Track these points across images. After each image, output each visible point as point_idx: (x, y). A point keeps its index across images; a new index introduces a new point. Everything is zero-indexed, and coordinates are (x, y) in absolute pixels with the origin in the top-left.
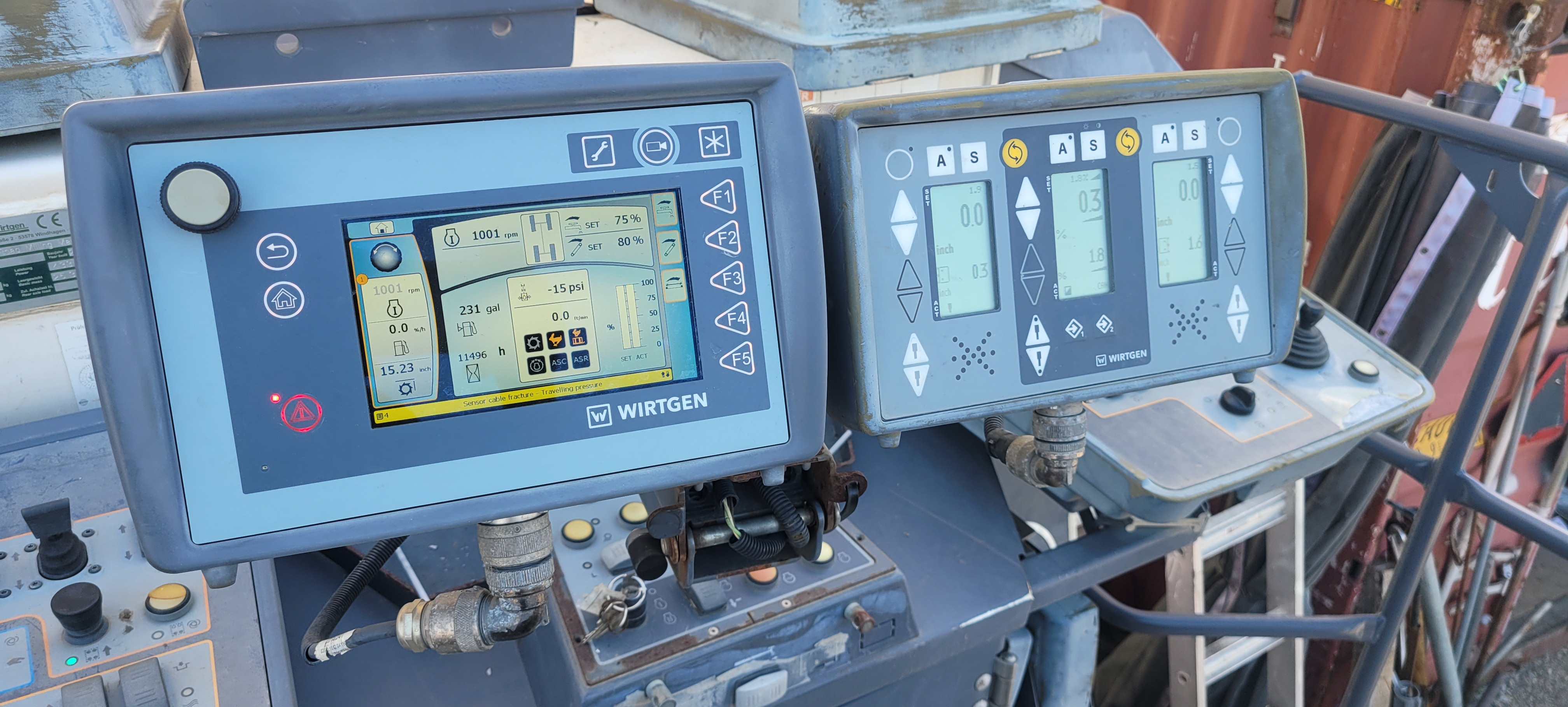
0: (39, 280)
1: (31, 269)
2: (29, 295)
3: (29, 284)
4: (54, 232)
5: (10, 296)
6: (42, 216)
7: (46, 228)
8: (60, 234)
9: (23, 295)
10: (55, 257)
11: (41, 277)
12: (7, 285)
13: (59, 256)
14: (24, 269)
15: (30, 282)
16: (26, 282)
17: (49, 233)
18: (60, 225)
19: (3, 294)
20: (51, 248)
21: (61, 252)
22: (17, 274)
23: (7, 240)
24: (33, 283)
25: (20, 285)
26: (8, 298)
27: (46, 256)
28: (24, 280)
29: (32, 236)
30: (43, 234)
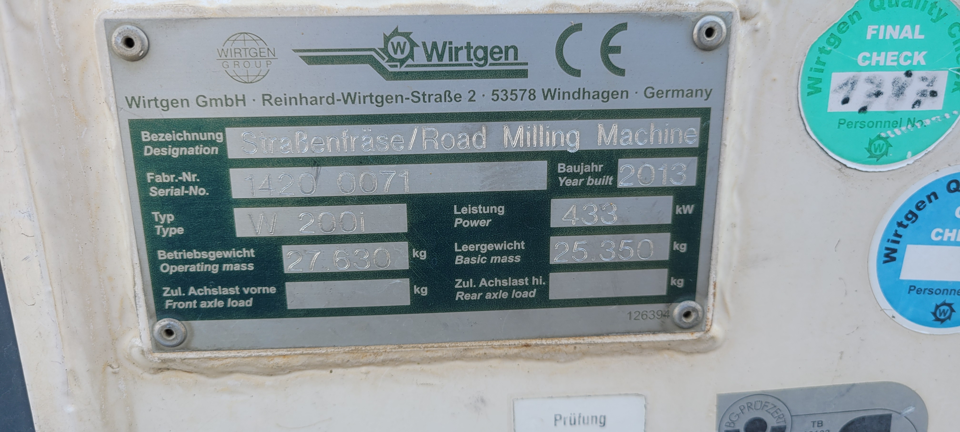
0: (514, 253)
1: (501, 211)
2: (475, 296)
3: (482, 260)
4: (597, 95)
5: (424, 292)
6: (578, 27)
7: (576, 73)
8: (613, 105)
9: (459, 295)
10: (576, 183)
11: (522, 245)
12: (423, 255)
13: (591, 181)
14: (479, 209)
15: (489, 254)
16: (476, 254)
17: (581, 93)
18: (621, 72)
19: (406, 282)
20: (574, 147)
21: (599, 168)
22: (458, 222)
23: (458, 98)
24: (494, 259)
25: (459, 260)
26: (415, 297)
27: (553, 174)
28: (472, 248)
29: (532, 95)
30: (563, 95)
